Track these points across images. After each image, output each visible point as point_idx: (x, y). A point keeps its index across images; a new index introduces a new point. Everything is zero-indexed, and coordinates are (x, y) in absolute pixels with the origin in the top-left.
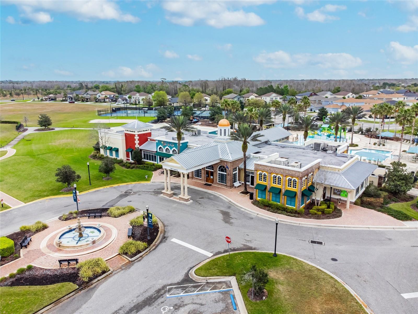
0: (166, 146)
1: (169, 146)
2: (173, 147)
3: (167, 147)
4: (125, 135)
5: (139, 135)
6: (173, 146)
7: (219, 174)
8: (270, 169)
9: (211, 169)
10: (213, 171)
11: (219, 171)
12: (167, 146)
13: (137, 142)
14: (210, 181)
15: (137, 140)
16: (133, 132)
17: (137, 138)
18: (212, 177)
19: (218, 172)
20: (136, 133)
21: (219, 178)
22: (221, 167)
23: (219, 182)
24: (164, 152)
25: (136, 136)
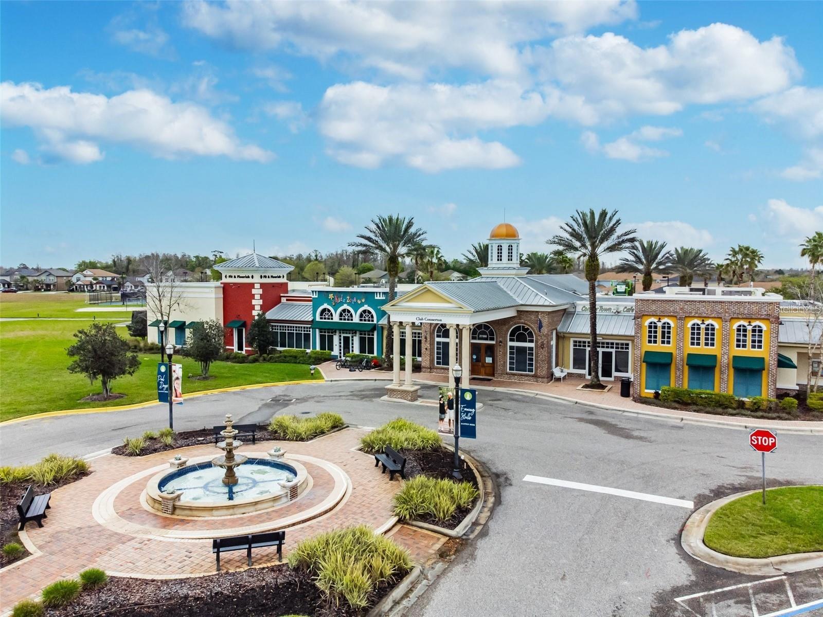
0: (342, 304)
1: (349, 304)
2: (362, 305)
3: (345, 306)
4: (224, 288)
5: (263, 286)
6: (363, 301)
7: (512, 348)
8: (681, 309)
9: (486, 339)
10: (493, 342)
11: (511, 340)
12: (346, 303)
13: (257, 302)
14: (483, 370)
15: (258, 297)
16: (248, 277)
17: (257, 291)
18: (489, 360)
19: (510, 344)
20: (257, 280)
21: (511, 358)
22: (518, 328)
23: (511, 369)
24: (336, 318)
25: (258, 286)
